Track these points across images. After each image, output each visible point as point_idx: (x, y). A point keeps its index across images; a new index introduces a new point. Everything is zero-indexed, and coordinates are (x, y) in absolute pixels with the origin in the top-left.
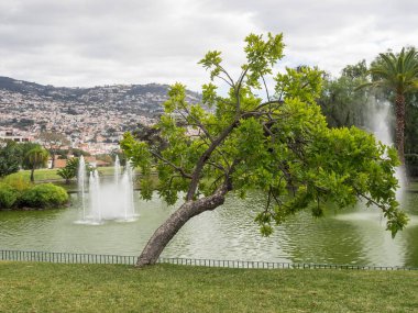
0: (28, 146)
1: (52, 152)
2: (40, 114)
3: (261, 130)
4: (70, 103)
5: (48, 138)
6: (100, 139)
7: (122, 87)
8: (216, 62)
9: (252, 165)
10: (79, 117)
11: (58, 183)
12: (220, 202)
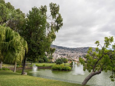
0: (65, 59)
1: (69, 60)
2: (67, 53)
3: (109, 57)
4: (72, 51)
5: (68, 57)
6: (78, 58)
7: (82, 48)
8: (98, 43)
9: (107, 65)
10: (74, 53)
11: (69, 66)
12: (100, 73)
